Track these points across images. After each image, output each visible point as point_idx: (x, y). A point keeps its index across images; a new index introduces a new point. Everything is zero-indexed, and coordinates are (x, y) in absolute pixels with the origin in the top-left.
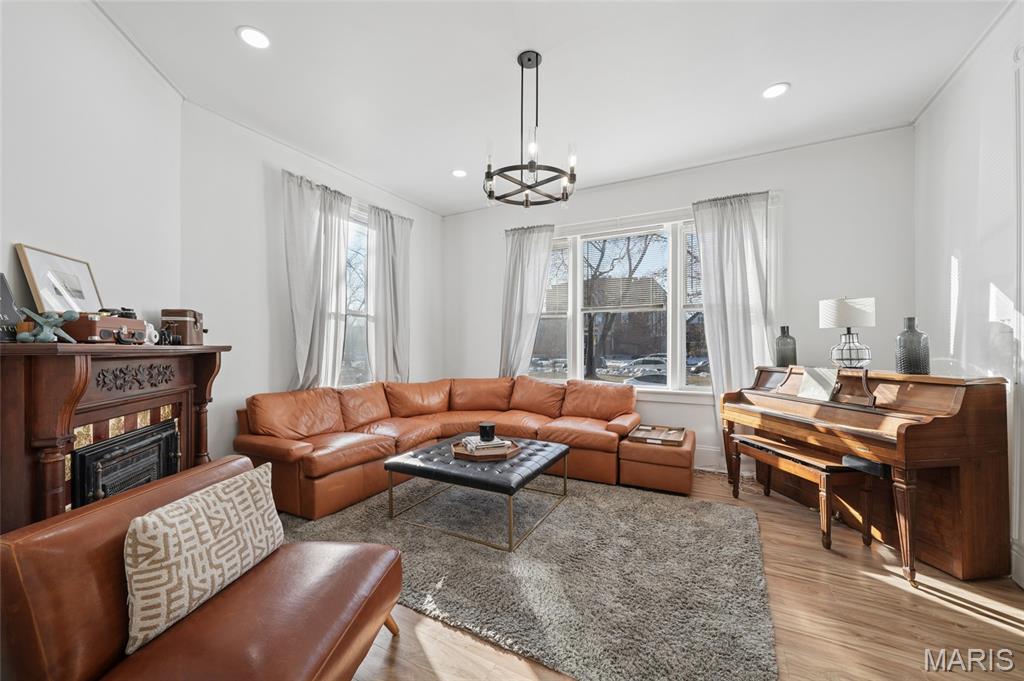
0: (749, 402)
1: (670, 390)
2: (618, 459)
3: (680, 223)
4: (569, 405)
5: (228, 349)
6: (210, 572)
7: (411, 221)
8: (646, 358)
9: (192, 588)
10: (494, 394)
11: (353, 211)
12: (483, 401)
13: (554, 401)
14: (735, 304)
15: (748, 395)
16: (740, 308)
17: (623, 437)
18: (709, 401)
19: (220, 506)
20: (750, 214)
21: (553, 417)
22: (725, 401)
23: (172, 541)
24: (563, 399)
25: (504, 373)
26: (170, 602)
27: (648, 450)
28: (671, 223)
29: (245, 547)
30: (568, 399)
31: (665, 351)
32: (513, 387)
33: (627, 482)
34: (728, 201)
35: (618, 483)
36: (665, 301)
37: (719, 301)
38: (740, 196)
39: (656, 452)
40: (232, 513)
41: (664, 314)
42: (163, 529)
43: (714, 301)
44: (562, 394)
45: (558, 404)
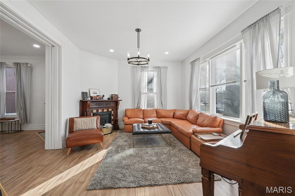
2: (190, 141)
5: (121, 100)
6: (81, 127)
7: (167, 67)
9: (78, 128)
11: (149, 69)
13: (195, 119)
19: (86, 120)
23: (77, 122)
24: (198, 119)
26: (76, 128)
29: (87, 126)
32: (188, 113)
35: (191, 149)
40: (87, 121)
42: (76, 120)
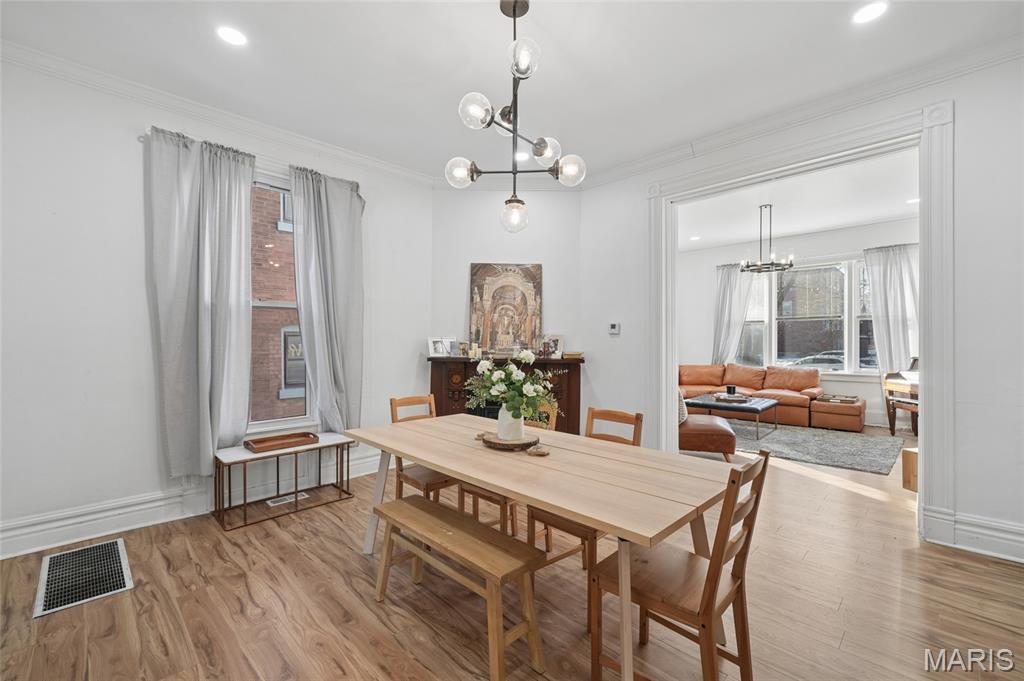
0: (903, 378)
1: (847, 373)
2: (810, 412)
3: (854, 261)
4: (769, 381)
8: (818, 356)
10: (712, 375)
12: (705, 379)
13: (757, 381)
14: (896, 316)
15: (903, 374)
16: (900, 318)
17: (812, 399)
18: (878, 380)
20: (908, 257)
21: (757, 389)
22: (887, 378)
24: (764, 379)
25: (715, 362)
27: (830, 406)
28: (846, 262)
30: (768, 378)
31: (842, 348)
32: (725, 370)
33: (816, 425)
34: (891, 249)
35: (810, 426)
36: (843, 311)
37: (884, 315)
38: (900, 245)
39: (836, 407)
41: (841, 322)
43: (880, 314)
44: (764, 375)
45: (761, 382)
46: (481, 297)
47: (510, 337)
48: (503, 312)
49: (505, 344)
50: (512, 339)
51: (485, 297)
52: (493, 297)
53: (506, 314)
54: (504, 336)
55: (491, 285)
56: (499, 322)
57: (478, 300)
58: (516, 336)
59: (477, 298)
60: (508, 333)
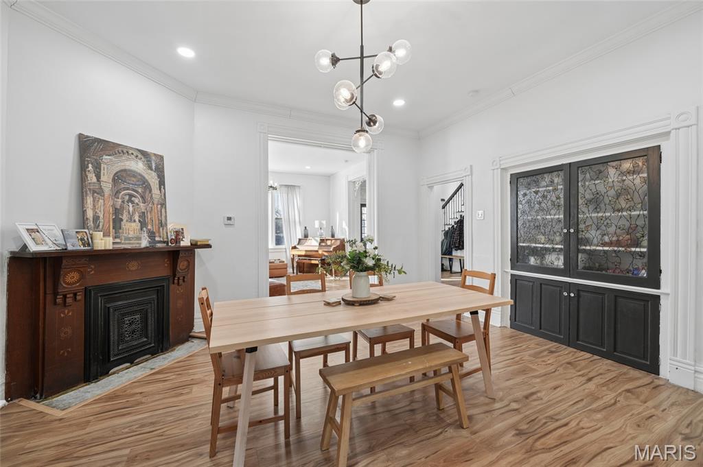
0: (298, 248)
22: (291, 249)
46: (98, 177)
47: (136, 226)
48: (127, 198)
49: (131, 233)
50: (139, 227)
51: (103, 178)
52: (114, 180)
53: (130, 201)
54: (129, 224)
55: (111, 166)
56: (122, 207)
57: (94, 180)
58: (143, 224)
59: (92, 178)
60: (135, 221)
